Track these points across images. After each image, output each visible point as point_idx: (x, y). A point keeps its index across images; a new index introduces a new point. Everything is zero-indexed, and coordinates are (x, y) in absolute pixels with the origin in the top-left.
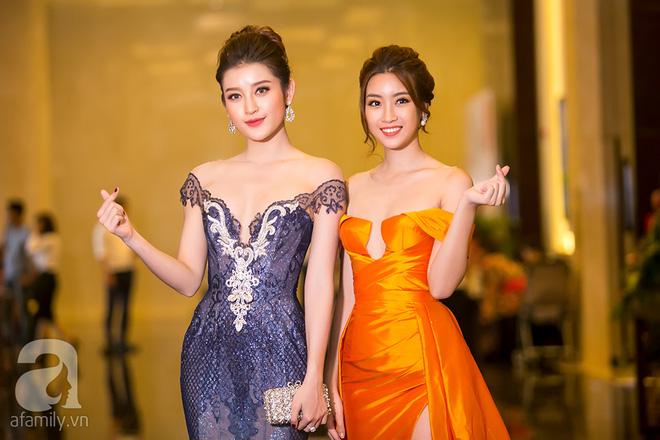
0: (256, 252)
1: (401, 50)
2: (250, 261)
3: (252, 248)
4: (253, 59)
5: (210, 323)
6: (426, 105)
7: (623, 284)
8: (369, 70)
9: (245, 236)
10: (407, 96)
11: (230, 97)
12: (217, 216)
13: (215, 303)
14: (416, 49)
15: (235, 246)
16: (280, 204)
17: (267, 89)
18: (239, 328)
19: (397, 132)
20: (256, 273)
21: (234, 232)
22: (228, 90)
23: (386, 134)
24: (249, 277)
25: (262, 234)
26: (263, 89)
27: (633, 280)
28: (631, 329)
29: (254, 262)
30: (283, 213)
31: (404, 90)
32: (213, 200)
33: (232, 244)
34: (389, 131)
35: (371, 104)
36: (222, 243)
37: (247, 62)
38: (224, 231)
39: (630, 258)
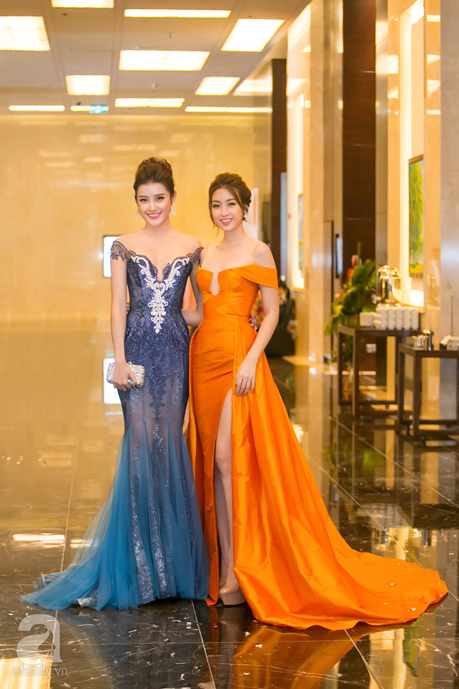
0: (167, 286)
1: (231, 175)
2: (163, 291)
3: (165, 283)
4: (156, 180)
5: (137, 330)
6: (247, 206)
7: (333, 311)
8: (214, 187)
9: (160, 276)
10: (234, 201)
11: (141, 200)
12: (144, 264)
13: (140, 317)
14: (240, 175)
15: (155, 282)
16: (182, 258)
17: (163, 198)
18: (157, 331)
19: (230, 222)
20: (166, 298)
21: (154, 274)
22: (140, 196)
23: (223, 223)
24: (163, 301)
25: (171, 275)
26: (160, 198)
27: (338, 309)
28: (336, 339)
29: (166, 291)
30: (184, 264)
31: (232, 197)
32: (140, 256)
33: (153, 282)
34: (225, 221)
35: (214, 206)
36: (147, 280)
37: (153, 182)
38: (149, 274)
39: (337, 295)
